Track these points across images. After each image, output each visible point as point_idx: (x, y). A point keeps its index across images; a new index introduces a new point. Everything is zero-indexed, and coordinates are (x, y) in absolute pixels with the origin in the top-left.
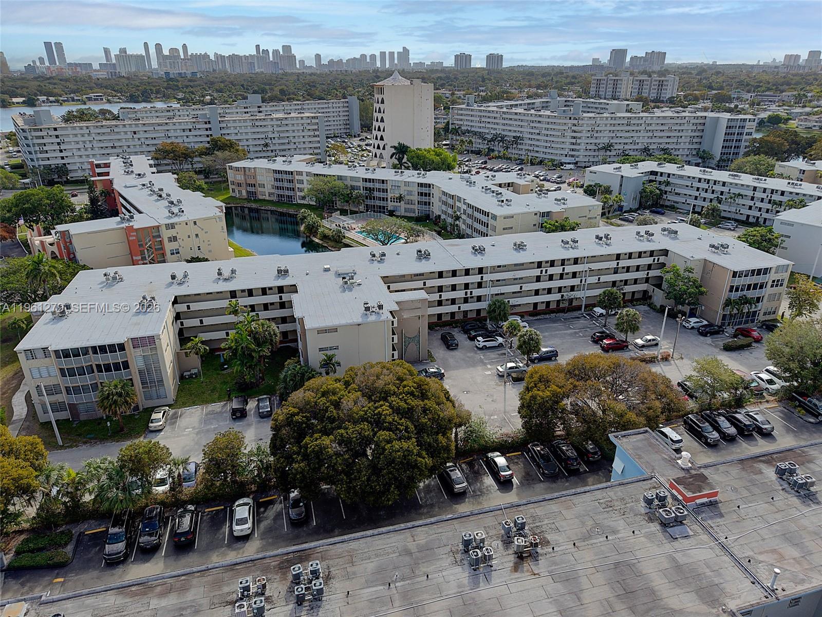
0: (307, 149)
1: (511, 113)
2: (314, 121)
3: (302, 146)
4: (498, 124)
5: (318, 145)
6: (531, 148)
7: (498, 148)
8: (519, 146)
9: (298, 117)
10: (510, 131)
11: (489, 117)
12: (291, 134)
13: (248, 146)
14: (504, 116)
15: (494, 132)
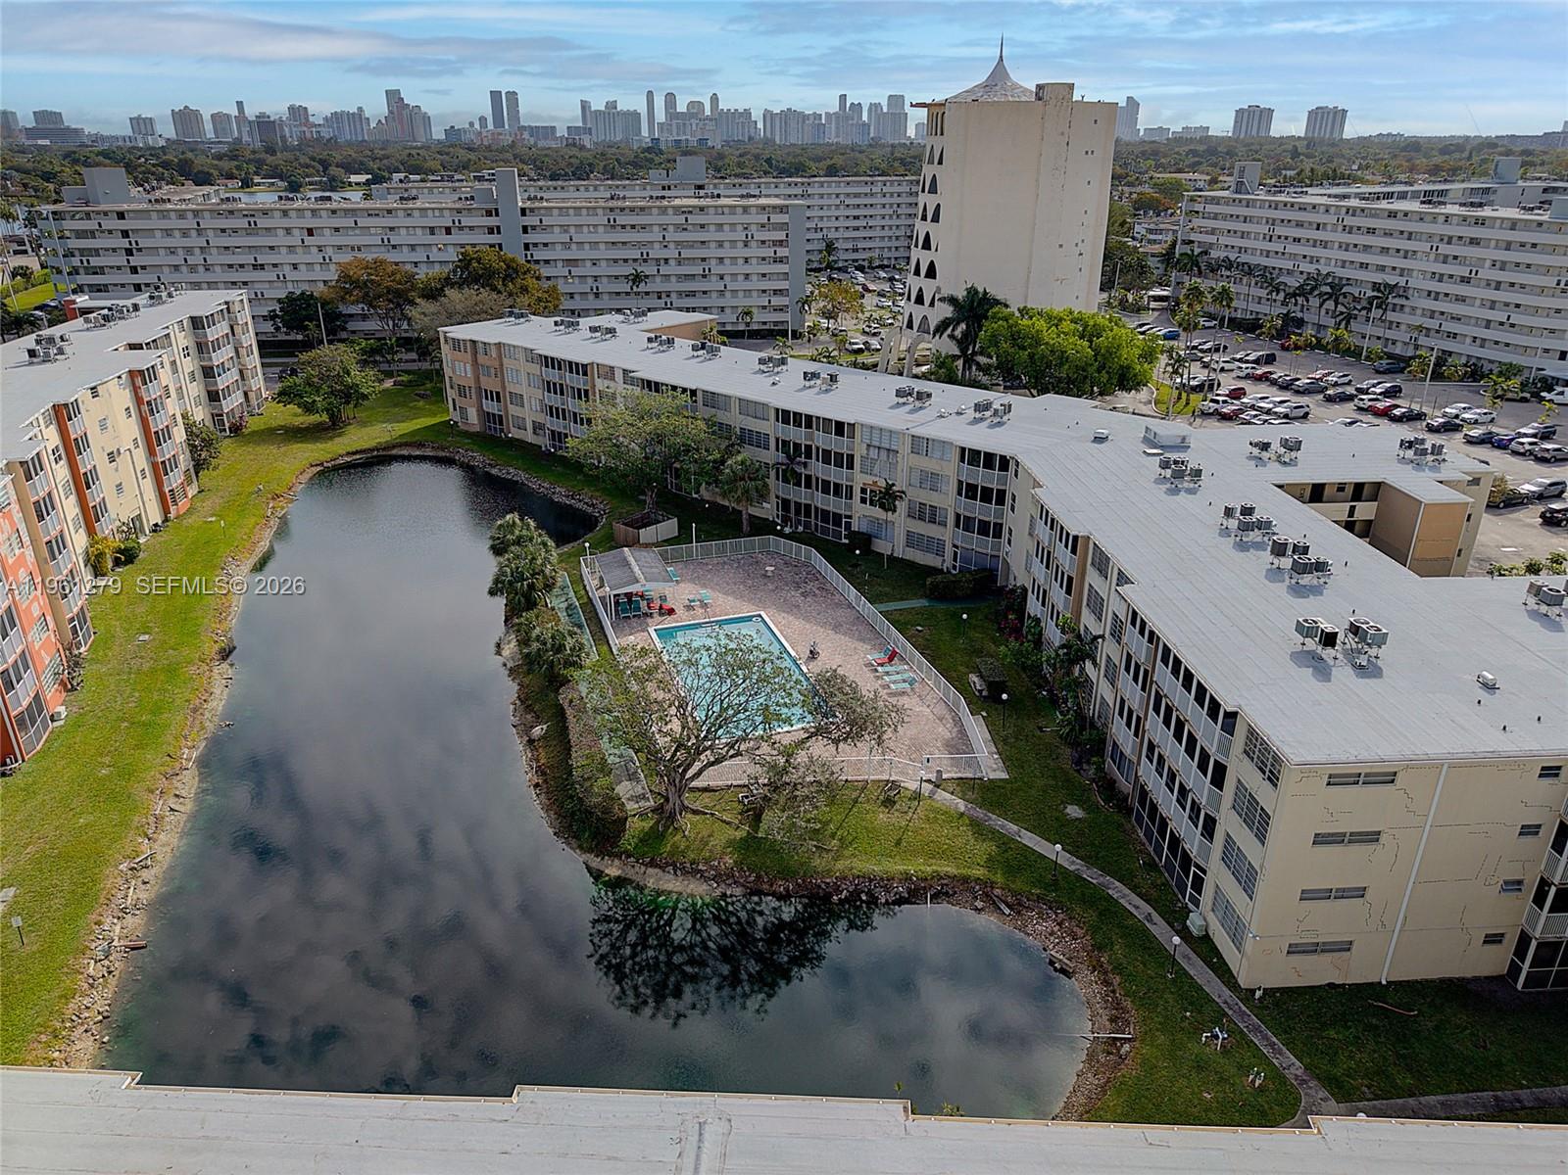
0: (755, 294)
1: (1375, 214)
2: (776, 218)
3: (741, 284)
4: (1325, 244)
5: (783, 285)
6: (1433, 324)
7: (1317, 314)
8: (1391, 316)
9: (735, 206)
10: (1364, 266)
11: (1299, 224)
12: (712, 252)
13: (596, 278)
14: (1349, 221)
15: (1311, 268)
